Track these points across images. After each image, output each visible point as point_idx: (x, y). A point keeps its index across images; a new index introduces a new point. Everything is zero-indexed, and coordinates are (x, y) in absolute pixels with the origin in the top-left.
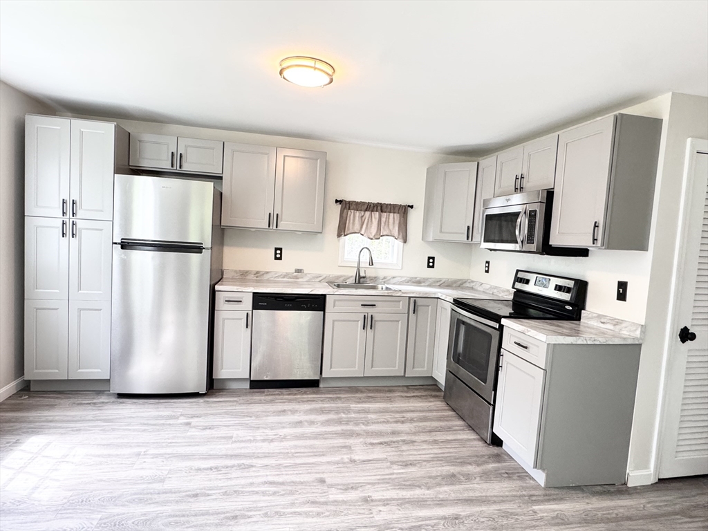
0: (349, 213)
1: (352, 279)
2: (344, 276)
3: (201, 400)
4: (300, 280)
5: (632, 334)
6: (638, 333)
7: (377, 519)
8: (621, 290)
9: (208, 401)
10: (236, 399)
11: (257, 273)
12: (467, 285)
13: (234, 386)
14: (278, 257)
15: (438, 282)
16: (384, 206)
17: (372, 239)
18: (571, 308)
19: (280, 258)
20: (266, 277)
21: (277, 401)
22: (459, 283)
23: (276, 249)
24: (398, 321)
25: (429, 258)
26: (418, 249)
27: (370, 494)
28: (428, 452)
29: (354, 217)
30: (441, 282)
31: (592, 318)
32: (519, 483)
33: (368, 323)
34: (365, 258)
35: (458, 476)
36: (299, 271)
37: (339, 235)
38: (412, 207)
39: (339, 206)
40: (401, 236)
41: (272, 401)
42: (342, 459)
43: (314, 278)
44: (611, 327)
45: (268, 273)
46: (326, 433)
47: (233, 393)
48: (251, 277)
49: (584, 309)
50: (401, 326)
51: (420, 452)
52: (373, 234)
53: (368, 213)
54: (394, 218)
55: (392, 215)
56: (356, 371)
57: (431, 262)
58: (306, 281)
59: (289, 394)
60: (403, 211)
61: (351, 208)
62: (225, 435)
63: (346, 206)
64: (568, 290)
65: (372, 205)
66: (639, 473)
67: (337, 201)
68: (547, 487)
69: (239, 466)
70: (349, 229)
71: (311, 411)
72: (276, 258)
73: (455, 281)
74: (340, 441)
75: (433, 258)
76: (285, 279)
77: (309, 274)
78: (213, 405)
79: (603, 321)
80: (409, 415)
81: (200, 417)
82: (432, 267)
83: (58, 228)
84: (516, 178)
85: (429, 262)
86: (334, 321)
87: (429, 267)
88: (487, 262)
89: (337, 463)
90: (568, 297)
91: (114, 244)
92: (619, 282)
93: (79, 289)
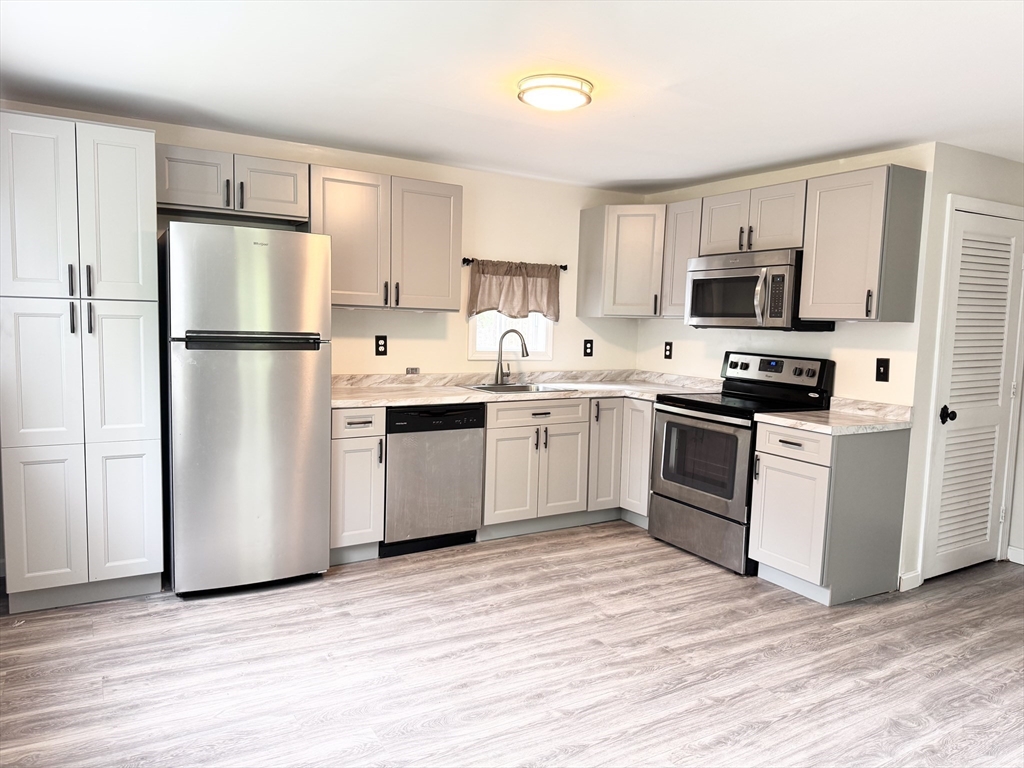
0: (483, 279)
1: (489, 378)
2: (479, 374)
3: (325, 583)
4: (417, 385)
5: (900, 419)
6: (907, 417)
7: (696, 665)
8: (882, 369)
9: (337, 584)
10: (376, 574)
11: (352, 377)
12: (635, 377)
13: (355, 557)
14: (381, 347)
15: (599, 375)
16: (529, 268)
17: (515, 317)
18: (817, 396)
19: (384, 353)
20: (365, 384)
21: (437, 567)
22: (625, 375)
23: (378, 338)
24: (577, 434)
25: (586, 342)
26: (573, 329)
27: (665, 645)
28: (685, 593)
29: (490, 282)
30: (603, 376)
31: (845, 405)
32: (801, 607)
33: (542, 439)
34: (512, 344)
35: (737, 610)
36: (413, 371)
37: (470, 313)
38: (565, 268)
39: (467, 270)
40: (551, 312)
41: (431, 569)
42: (596, 616)
43: (436, 380)
44: (873, 413)
45: (368, 376)
46: (550, 592)
47: (361, 566)
48: (343, 385)
49: (832, 395)
50: (581, 440)
51: (676, 596)
52: (516, 310)
53: (507, 279)
54: (542, 283)
55: (539, 279)
56: (526, 511)
57: (588, 348)
58: (425, 386)
59: (445, 556)
60: (553, 272)
61: (486, 271)
62: (418, 618)
63: (478, 268)
64: (811, 374)
65: (514, 267)
66: (910, 576)
67: (466, 261)
68: (832, 606)
69: (480, 646)
70: (482, 303)
71: (498, 572)
72: (378, 353)
73: (620, 373)
74: (571, 599)
75: (591, 342)
76: (393, 385)
77: (429, 374)
78: (351, 586)
79: (860, 407)
80: (624, 558)
81: (352, 603)
82: (590, 354)
83: (59, 316)
84: (742, 232)
85: (586, 348)
86: (498, 440)
87: (586, 354)
88: (667, 344)
89: (596, 621)
90: (813, 382)
91: (174, 340)
92: (878, 360)
93: (103, 422)
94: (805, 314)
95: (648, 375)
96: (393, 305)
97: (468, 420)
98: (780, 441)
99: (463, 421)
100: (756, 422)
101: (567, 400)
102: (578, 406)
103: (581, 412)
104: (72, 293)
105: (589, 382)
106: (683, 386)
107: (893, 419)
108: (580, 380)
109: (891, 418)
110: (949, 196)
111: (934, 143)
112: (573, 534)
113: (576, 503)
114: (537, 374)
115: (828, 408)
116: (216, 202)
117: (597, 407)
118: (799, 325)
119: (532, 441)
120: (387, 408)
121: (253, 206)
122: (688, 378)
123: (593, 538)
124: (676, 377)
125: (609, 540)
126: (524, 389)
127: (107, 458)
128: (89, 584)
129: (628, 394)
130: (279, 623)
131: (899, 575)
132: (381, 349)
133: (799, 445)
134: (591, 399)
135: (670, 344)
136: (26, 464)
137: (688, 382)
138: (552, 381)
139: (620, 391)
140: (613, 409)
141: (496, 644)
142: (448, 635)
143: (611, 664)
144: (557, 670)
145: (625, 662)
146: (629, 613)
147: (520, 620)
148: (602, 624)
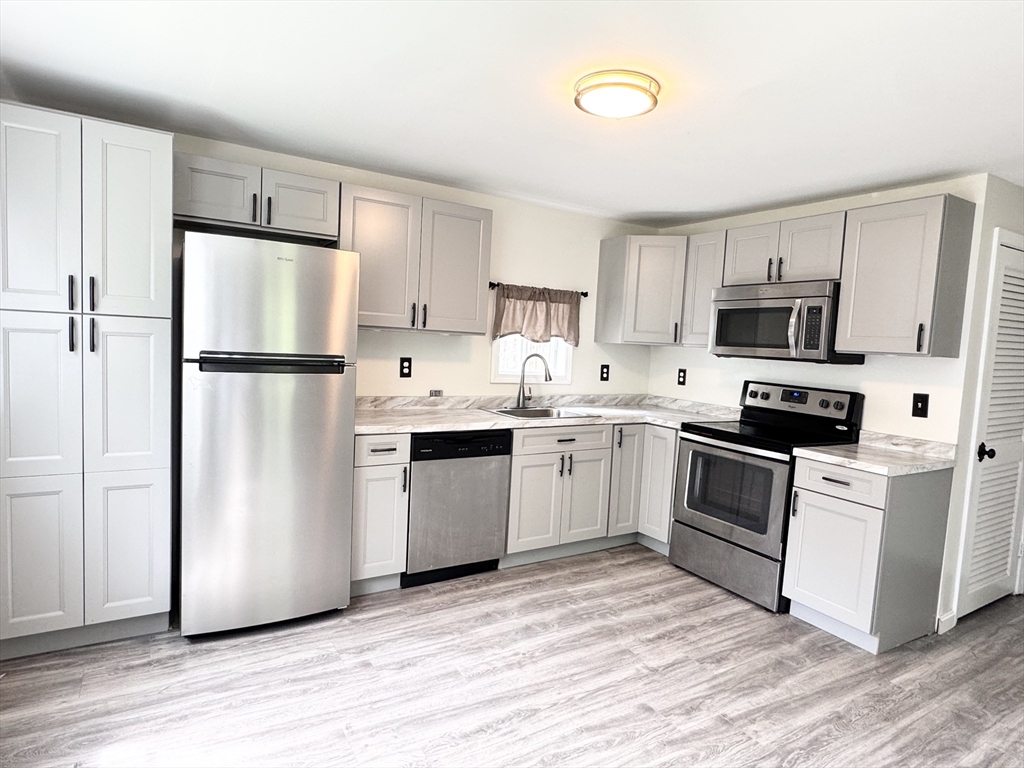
0: (507, 303)
1: (512, 400)
2: (500, 397)
3: (345, 620)
4: (440, 407)
5: (943, 456)
6: (952, 455)
7: (764, 744)
8: (920, 405)
9: (358, 621)
10: (397, 608)
11: (376, 399)
12: (647, 401)
13: (377, 588)
14: (405, 369)
15: (614, 399)
16: (552, 293)
17: (538, 342)
18: (846, 429)
19: (408, 375)
20: (389, 406)
21: (462, 601)
22: (638, 399)
23: (403, 360)
24: (601, 460)
25: (603, 367)
26: (592, 354)
27: (721, 712)
28: (723, 638)
29: (514, 307)
30: (617, 400)
31: (877, 439)
33: (567, 466)
34: (535, 370)
35: (784, 661)
36: (436, 393)
37: (494, 337)
38: (585, 295)
39: (493, 293)
40: (572, 337)
41: (455, 603)
42: (638, 670)
43: (459, 403)
44: (910, 449)
45: (392, 398)
46: (583, 636)
47: (382, 599)
48: (367, 407)
49: (860, 429)
50: (603, 466)
51: (715, 640)
52: (539, 335)
53: (530, 304)
54: (563, 309)
55: (561, 305)
56: (548, 539)
57: (605, 373)
58: (448, 409)
59: (469, 587)
60: (574, 298)
61: (511, 295)
62: (444, 671)
63: (504, 292)
64: (839, 406)
65: (538, 292)
66: (946, 617)
67: (492, 285)
68: (882, 653)
69: (518, 714)
70: (506, 327)
71: (525, 608)
72: (403, 375)
73: (634, 398)
74: (606, 646)
75: (607, 367)
76: (417, 407)
77: (452, 397)
78: (371, 625)
79: (894, 441)
80: (651, 590)
81: (374, 649)
82: (607, 379)
83: (57, 332)
84: (770, 263)
85: (602, 373)
86: (523, 467)
87: (603, 379)
88: (681, 371)
89: (638, 678)
90: (842, 415)
91: (188, 361)
92: (915, 395)
93: (106, 450)
94: (841, 347)
95: (660, 400)
96: (420, 326)
97: (494, 447)
98: (824, 478)
99: (488, 447)
100: (795, 457)
101: (591, 424)
102: (602, 432)
103: (605, 439)
104: (72, 306)
105: (604, 406)
106: (698, 413)
107: (936, 457)
108: (597, 404)
109: (931, 455)
110: (997, 230)
111: (986, 175)
112: (593, 561)
113: (597, 530)
114: (556, 398)
115: (857, 441)
116: (242, 216)
117: (621, 434)
118: (836, 358)
119: (556, 468)
120: (413, 434)
121: (280, 223)
122: (703, 405)
123: (614, 565)
124: (690, 403)
125: (631, 568)
126: (546, 414)
127: (108, 489)
128: (85, 626)
129: (649, 420)
130: (293, 676)
131: (938, 617)
132: (406, 371)
133: (847, 484)
134: (614, 425)
135: (684, 371)
136: (12, 496)
137: (703, 408)
138: (571, 404)
139: (642, 417)
140: (634, 435)
141: (535, 711)
142: (481, 697)
143: (671, 743)
144: (610, 752)
145: (685, 740)
146: (673, 665)
147: (557, 676)
148: (646, 681)
